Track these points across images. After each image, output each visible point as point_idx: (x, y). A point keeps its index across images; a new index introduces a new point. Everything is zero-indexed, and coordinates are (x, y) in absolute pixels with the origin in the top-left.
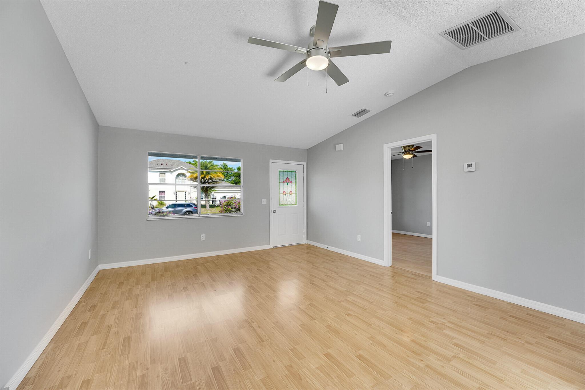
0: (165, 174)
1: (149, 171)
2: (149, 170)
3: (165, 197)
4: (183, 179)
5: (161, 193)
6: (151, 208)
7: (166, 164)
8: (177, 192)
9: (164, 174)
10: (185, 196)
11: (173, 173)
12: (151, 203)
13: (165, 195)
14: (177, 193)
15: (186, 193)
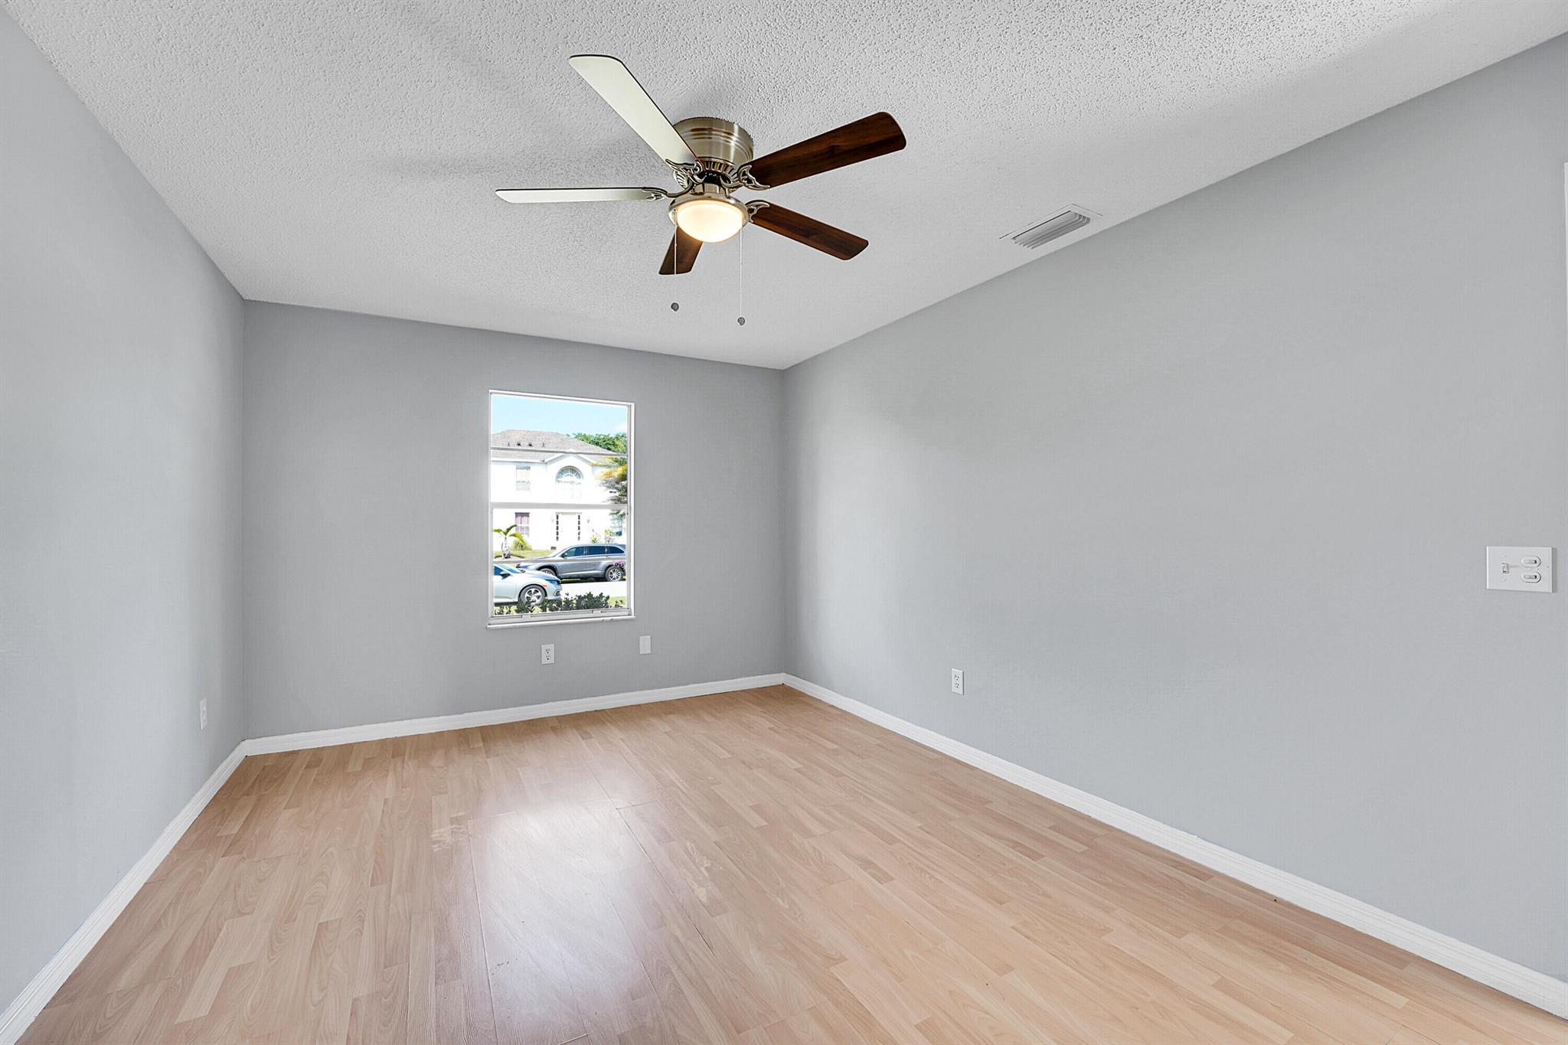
0: (528, 468)
1: (493, 461)
2: (492, 459)
3: (527, 528)
4: (572, 482)
5: (519, 518)
6: (503, 557)
7: (527, 444)
8: (557, 516)
9: (525, 470)
10: (578, 525)
11: (550, 467)
12: (504, 545)
13: (528, 523)
14: (557, 518)
15: (579, 518)
